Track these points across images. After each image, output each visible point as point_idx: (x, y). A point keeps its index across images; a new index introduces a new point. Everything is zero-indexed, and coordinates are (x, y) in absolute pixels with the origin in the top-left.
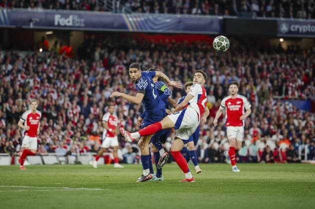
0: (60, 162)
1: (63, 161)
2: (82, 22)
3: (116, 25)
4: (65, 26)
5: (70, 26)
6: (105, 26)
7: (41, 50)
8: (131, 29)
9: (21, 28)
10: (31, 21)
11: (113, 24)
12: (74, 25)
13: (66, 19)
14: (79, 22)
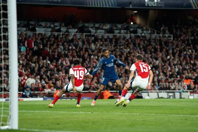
0: (170, 96)
1: (171, 96)
2: (163, 4)
3: (184, 5)
4: (152, 6)
5: (155, 7)
6: (177, 6)
8: (194, 8)
9: (124, 8)
10: (130, 3)
11: (183, 4)
12: (158, 6)
13: (152, 2)
14: (161, 4)
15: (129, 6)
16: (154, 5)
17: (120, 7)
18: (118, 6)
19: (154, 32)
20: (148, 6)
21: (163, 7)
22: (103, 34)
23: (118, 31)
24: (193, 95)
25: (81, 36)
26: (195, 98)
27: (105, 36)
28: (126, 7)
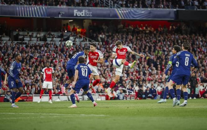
1: (81, 99)
2: (91, 14)
3: (111, 15)
4: (80, 16)
5: (83, 17)
6: (105, 16)
7: (66, 31)
8: (120, 18)
9: (54, 18)
10: (59, 13)
11: (109, 15)
12: (86, 16)
13: (81, 12)
14: (89, 14)
15: (59, 16)
16: (82, 15)
17: (49, 17)
18: (47, 16)
19: (86, 40)
20: (77, 16)
21: (91, 17)
22: (35, 42)
23: (51, 39)
24: (101, 98)
25: (11, 44)
26: (102, 100)
27: (37, 43)
28: (55, 17)
